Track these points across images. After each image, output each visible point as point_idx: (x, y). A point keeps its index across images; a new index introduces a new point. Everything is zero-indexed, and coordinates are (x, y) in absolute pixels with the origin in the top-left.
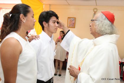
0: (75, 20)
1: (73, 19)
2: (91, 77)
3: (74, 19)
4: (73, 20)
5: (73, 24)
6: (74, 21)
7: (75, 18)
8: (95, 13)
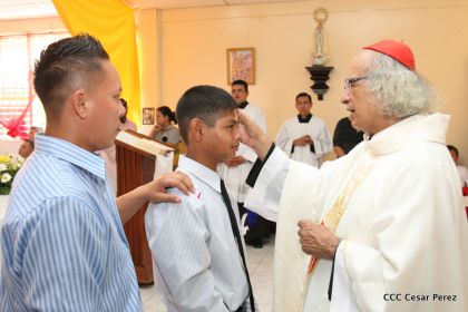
0: (253, 56)
1: (244, 53)
2: (387, 260)
3: (249, 52)
4: (246, 58)
5: (248, 69)
6: (250, 60)
7: (252, 49)
8: (320, 27)
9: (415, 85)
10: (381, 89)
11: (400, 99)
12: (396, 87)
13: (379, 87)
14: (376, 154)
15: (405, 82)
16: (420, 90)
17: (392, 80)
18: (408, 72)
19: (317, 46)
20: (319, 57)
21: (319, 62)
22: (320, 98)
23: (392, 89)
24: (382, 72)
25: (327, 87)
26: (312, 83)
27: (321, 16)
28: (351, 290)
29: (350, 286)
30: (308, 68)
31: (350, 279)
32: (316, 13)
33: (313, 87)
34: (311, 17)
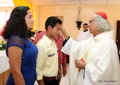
8: (79, 12)
9: (107, 24)
10: (98, 24)
11: (103, 27)
12: (102, 24)
13: (97, 23)
14: (96, 41)
15: (104, 23)
16: (108, 25)
17: (101, 22)
18: (105, 20)
19: (78, 16)
20: (79, 19)
21: (79, 20)
22: (79, 29)
23: (101, 24)
24: (99, 20)
25: (81, 27)
26: (77, 25)
27: (80, 9)
28: (89, 77)
29: (89, 76)
30: (76, 22)
31: (89, 74)
32: (78, 8)
33: (77, 27)
34: (77, 9)
